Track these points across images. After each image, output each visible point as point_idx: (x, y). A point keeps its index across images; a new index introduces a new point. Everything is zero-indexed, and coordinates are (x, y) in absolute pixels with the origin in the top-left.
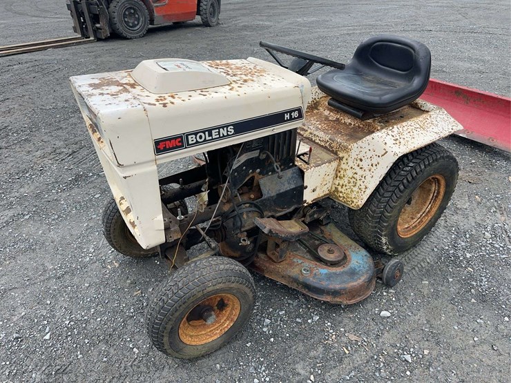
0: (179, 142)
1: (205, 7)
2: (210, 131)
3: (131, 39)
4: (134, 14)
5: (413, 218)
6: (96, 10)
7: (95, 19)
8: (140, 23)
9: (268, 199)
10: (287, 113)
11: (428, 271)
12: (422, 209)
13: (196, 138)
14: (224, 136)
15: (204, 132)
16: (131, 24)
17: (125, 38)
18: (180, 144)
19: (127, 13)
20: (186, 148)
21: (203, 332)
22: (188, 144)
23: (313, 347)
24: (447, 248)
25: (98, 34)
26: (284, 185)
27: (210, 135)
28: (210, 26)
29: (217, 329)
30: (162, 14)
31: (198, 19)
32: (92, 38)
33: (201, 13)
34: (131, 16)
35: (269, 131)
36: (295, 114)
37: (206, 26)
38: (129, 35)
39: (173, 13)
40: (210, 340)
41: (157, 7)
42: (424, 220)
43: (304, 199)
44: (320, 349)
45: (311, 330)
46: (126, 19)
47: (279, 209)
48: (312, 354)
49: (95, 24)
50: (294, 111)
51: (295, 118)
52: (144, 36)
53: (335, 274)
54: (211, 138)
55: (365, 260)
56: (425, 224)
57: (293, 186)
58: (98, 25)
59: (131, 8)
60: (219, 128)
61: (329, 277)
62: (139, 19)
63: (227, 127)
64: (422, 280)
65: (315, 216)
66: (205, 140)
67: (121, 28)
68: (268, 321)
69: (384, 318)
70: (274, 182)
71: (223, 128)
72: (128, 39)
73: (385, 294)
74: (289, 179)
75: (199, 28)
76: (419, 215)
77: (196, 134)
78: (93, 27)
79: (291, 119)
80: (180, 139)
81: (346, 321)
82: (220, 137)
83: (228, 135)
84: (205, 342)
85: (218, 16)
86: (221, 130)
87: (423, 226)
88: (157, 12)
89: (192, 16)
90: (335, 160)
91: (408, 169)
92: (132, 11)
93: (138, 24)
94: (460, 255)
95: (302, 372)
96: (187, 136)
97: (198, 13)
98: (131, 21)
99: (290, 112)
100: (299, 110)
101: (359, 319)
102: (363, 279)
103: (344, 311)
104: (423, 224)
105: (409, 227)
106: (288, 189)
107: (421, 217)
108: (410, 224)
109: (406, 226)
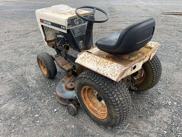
2: (47, 21)
14: (49, 24)
47: (72, 61)
51: (64, 29)
53: (62, 88)
55: (70, 95)
66: (46, 23)
70: (72, 52)
76: (103, 113)
99: (63, 26)
100: (65, 27)
104: (100, 117)
105: (96, 111)
106: (73, 56)
107: (103, 115)
108: (98, 111)
109: (95, 109)
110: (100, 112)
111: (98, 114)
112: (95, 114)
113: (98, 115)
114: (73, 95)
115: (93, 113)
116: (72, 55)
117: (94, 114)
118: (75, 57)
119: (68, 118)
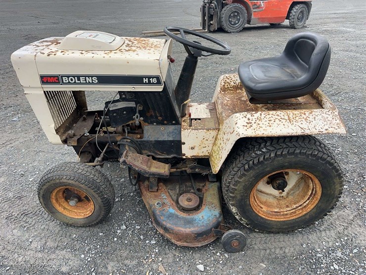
0: (56, 80)
1: (294, 14)
2: (79, 77)
3: (230, 33)
4: (237, 16)
5: (287, 206)
6: (212, 12)
7: (211, 17)
8: (240, 23)
9: (147, 142)
10: (146, 78)
11: (277, 258)
12: (300, 201)
13: (68, 79)
14: (89, 83)
15: (74, 77)
16: (233, 23)
17: (227, 32)
18: (58, 81)
19: (232, 15)
20: (61, 84)
21: (76, 211)
22: (63, 83)
23: (132, 258)
24: (319, 250)
25: (210, 28)
26: (164, 136)
27: (79, 79)
28: (295, 29)
29: (83, 213)
30: (257, 17)
31: (287, 22)
32: (206, 30)
33: (290, 18)
34: (234, 17)
35: (130, 88)
36: (155, 80)
37: (292, 28)
38: (229, 30)
39: (267, 17)
40: (76, 217)
41: (255, 12)
42: (297, 213)
43: (183, 153)
44: (134, 262)
45: (142, 247)
46: (230, 19)
47: (158, 153)
48: (127, 262)
49: (210, 21)
50: (153, 78)
51: (153, 83)
52: (240, 31)
53: (177, 216)
54: (79, 82)
55: (210, 218)
56: (297, 217)
57: (171, 139)
58: (211, 22)
59: (235, 12)
60: (85, 77)
61: (171, 216)
62: (239, 20)
63: (92, 77)
64: (263, 262)
65: (197, 170)
66: (75, 82)
67: (226, 25)
68: (124, 227)
69: (197, 270)
70: (156, 131)
71: (89, 77)
72: (228, 33)
73: (218, 254)
74: (170, 133)
75: (285, 29)
76: (295, 206)
77: (68, 77)
78: (208, 23)
79: (149, 83)
80: (57, 78)
81: (170, 255)
82: (86, 83)
83: (93, 83)
84: (73, 216)
85: (305, 21)
86: (87, 78)
87: (294, 218)
88: (255, 15)
89: (283, 19)
90: (214, 129)
91: (259, 153)
92: (236, 14)
93: (238, 23)
94: (324, 261)
95: (110, 268)
96: (62, 77)
97: (288, 18)
98: (233, 21)
99: (149, 77)
100: (158, 78)
101: (180, 260)
102: (192, 229)
103: (176, 248)
104: (295, 215)
105: (279, 212)
106: (166, 139)
107: (297, 209)
108: (282, 210)
109: (276, 210)
110: (288, 209)
111: (287, 214)
112: (283, 217)
113: (288, 216)
114: (214, 214)
115: (276, 220)
116: (159, 140)
117: (279, 220)
118: (172, 139)
119: (238, 260)
